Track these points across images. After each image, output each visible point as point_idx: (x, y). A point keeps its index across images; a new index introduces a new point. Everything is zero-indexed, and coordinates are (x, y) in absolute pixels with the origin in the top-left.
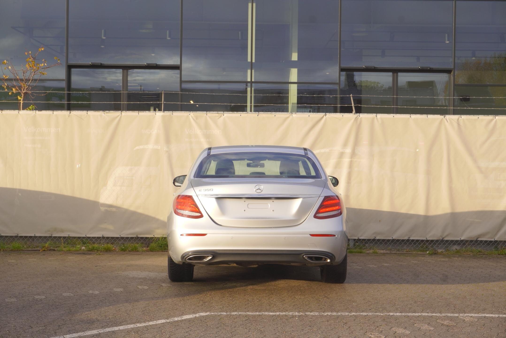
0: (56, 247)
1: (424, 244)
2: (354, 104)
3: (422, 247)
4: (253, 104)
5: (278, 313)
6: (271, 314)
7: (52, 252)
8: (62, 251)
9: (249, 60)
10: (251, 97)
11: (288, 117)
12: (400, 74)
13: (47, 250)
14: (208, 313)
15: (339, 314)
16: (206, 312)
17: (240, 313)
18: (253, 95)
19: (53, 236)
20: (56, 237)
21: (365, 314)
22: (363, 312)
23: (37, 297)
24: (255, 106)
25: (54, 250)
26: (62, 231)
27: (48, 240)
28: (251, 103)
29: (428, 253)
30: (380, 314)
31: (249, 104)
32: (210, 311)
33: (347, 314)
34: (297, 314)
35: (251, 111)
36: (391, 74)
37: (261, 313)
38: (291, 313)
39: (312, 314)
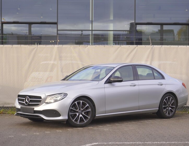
0: (6, 112)
1: (186, 108)
2: (151, 41)
3: (185, 110)
4: (93, 41)
5: (131, 143)
6: (128, 143)
7: (5, 114)
8: (9, 113)
9: (91, 19)
10: (92, 37)
11: (119, 47)
12: (164, 26)
13: (2, 114)
14: (97, 143)
15: (161, 143)
16: (96, 142)
17: (113, 143)
18: (93, 36)
19: (4, 106)
20: (6, 107)
21: (173, 142)
22: (172, 141)
23: (10, 136)
24: (94, 42)
25: (5, 113)
26: (9, 104)
27: (1, 108)
28: (92, 40)
29: (188, 113)
30: (181, 143)
31: (91, 41)
32: (98, 142)
33: (165, 143)
34: (140, 143)
35: (92, 44)
36: (160, 26)
37: (123, 143)
38: (138, 143)
39: (148, 143)
